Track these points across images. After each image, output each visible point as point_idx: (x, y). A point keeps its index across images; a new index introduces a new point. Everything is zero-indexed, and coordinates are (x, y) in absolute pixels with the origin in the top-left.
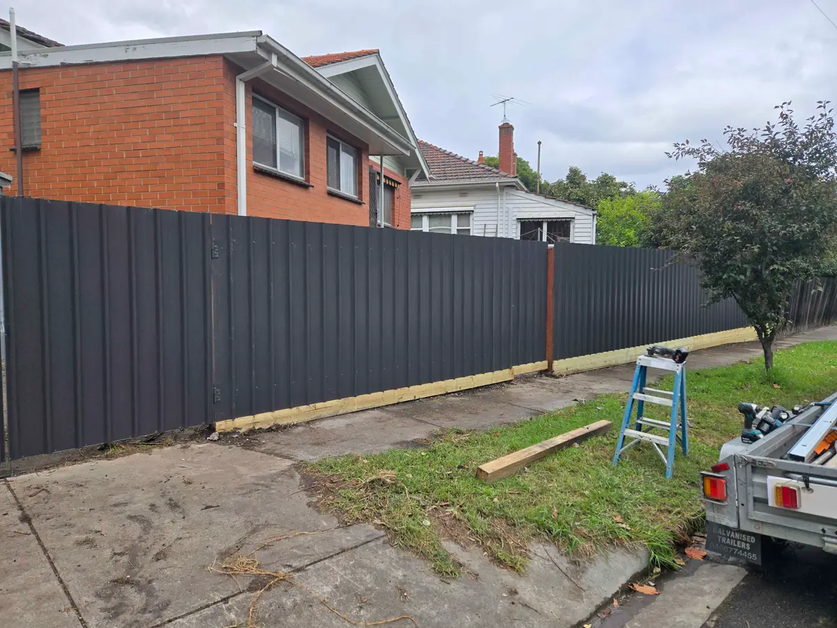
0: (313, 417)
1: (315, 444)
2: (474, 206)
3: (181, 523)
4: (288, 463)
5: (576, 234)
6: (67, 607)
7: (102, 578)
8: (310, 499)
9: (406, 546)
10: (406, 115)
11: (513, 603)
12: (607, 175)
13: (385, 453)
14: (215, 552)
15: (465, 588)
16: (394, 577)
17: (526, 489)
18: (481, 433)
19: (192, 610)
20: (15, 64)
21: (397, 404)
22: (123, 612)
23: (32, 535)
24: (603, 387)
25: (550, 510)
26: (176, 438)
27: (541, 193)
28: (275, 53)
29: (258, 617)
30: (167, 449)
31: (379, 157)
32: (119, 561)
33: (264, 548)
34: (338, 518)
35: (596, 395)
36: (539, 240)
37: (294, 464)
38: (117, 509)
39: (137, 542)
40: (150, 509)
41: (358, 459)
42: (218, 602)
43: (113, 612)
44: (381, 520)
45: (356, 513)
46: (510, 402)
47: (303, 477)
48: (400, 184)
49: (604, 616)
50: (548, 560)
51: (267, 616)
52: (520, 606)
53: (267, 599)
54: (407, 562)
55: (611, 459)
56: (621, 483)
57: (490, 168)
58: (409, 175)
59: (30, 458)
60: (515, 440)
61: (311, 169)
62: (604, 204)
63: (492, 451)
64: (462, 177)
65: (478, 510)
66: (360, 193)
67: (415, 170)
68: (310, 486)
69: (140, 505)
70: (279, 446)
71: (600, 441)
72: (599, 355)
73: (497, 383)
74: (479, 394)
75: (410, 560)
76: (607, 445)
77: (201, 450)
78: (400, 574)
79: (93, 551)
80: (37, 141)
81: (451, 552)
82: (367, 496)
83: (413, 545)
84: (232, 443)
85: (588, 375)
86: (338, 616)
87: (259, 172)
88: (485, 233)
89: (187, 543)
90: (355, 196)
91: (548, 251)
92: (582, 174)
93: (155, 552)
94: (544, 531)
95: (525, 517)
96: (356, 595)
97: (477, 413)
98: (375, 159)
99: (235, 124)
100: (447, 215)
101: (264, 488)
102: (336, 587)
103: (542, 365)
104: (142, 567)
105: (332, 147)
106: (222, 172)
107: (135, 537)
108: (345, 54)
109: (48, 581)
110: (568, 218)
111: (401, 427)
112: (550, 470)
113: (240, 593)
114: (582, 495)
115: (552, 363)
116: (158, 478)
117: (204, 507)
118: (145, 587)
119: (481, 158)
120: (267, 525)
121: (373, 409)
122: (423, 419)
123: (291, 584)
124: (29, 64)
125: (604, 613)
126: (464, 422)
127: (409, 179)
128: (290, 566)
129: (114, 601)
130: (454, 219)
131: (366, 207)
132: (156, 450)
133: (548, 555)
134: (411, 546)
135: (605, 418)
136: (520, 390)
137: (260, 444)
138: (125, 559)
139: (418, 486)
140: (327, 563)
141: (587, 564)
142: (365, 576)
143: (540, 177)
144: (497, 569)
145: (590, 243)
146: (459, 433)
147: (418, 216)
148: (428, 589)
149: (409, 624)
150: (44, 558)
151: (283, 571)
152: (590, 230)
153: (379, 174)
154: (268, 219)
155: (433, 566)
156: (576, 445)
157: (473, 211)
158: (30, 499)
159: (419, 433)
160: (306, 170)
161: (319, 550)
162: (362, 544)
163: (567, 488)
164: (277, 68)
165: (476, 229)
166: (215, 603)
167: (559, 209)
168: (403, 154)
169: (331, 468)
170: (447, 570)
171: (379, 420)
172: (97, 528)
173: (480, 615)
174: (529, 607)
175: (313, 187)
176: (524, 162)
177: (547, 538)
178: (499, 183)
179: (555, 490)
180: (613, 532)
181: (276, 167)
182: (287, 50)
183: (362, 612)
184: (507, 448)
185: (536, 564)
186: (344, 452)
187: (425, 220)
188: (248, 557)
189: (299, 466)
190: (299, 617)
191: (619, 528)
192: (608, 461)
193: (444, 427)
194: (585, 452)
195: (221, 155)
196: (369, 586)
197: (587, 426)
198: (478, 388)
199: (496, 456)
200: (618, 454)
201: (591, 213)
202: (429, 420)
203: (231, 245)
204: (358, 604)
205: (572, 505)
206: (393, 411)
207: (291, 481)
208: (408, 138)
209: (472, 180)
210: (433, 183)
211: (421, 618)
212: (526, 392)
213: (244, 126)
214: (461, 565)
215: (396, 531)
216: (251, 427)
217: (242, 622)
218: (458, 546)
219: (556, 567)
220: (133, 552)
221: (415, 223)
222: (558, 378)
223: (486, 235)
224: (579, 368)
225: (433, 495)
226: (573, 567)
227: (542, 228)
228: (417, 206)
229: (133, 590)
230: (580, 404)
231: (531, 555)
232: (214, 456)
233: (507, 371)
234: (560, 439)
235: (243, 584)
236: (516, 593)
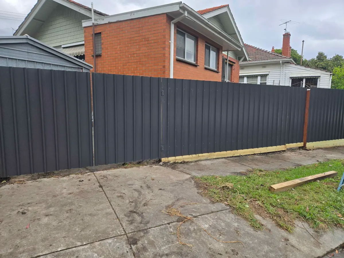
0: (198, 159)
1: (199, 170)
2: (269, 72)
3: (152, 194)
4: (189, 176)
5: (321, 84)
6: (116, 218)
7: (126, 210)
8: (198, 191)
9: (238, 214)
10: (239, 32)
11: (287, 244)
12: (338, 55)
13: (228, 176)
14: (164, 206)
15: (264, 235)
16: (233, 225)
17: (293, 198)
18: (271, 172)
19: (158, 225)
20: (93, 23)
21: (232, 157)
22: (134, 223)
23: (103, 192)
24: (332, 156)
25: (305, 208)
26: (148, 163)
27: (302, 65)
28: (187, 11)
29: (181, 232)
30: (145, 167)
31: (227, 52)
32: (132, 204)
33: (181, 207)
34: (210, 199)
35: (328, 159)
36: (301, 87)
37: (192, 177)
38: (130, 186)
39: (137, 199)
40: (141, 187)
41: (217, 177)
42: (167, 224)
43: (130, 222)
44: (227, 202)
45: (217, 198)
46: (284, 160)
47: (195, 182)
48: (235, 63)
49: (331, 256)
50: (304, 229)
51: (184, 232)
52: (290, 246)
53: (184, 226)
54: (239, 221)
55: (336, 189)
56: (342, 200)
57: (278, 54)
58: (239, 59)
59: (101, 166)
60: (287, 176)
61: (199, 58)
62: (337, 69)
63: (276, 180)
64: (264, 59)
65: (270, 204)
66: (218, 67)
67: (242, 57)
68: (198, 185)
69: (137, 185)
70: (185, 170)
71: (330, 180)
72: (331, 141)
73: (278, 151)
74: (270, 155)
75: (240, 220)
76: (334, 182)
77: (157, 168)
78: (236, 224)
79: (123, 200)
80: (100, 52)
81: (258, 219)
82: (221, 192)
83: (242, 214)
84: (168, 166)
85: (324, 150)
86: (211, 237)
87: (178, 60)
88: (273, 84)
89: (154, 201)
90: (216, 69)
91: (307, 92)
92: (325, 55)
93: (143, 203)
94: (302, 216)
95: (293, 209)
96: (218, 230)
97: (269, 163)
98: (225, 53)
99: (170, 42)
100: (256, 76)
101: (181, 185)
102: (210, 226)
103: (301, 144)
104: (139, 208)
105: (207, 49)
106: (164, 61)
107: (136, 197)
108: (214, 8)
109: (109, 208)
110: (317, 76)
111: (234, 166)
112: (305, 190)
113: (174, 222)
114: (321, 203)
115: (306, 144)
116: (143, 177)
117: (159, 189)
118: (141, 215)
119: (273, 50)
120: (182, 198)
121: (222, 158)
122: (244, 164)
123: (193, 222)
124: (98, 23)
125: (331, 255)
126: (263, 167)
127: (239, 61)
128: (192, 215)
129: (130, 219)
130: (259, 78)
131: (220, 74)
132: (141, 167)
133: (304, 226)
134: (240, 214)
135: (333, 170)
136: (289, 154)
137: (178, 168)
138: (133, 204)
139: (243, 191)
140: (206, 216)
141: (323, 233)
142: (222, 223)
143: (302, 57)
144: (279, 229)
145: (328, 88)
146: (260, 171)
147: (242, 77)
148: (248, 232)
149: (241, 245)
150: (107, 201)
151: (189, 217)
152: (328, 82)
153: (226, 59)
154: (182, 80)
155: (250, 224)
156: (318, 181)
157: (268, 74)
158: (102, 180)
159: (242, 169)
160: (196, 59)
161: (203, 210)
162: (220, 211)
163: (313, 199)
164: (187, 17)
165: (269, 82)
166: (165, 224)
167: (311, 72)
168: (238, 50)
169: (206, 180)
170: (256, 226)
171: (225, 163)
172: (124, 192)
173: (271, 247)
174: (294, 247)
175: (199, 66)
176: (295, 50)
177: (303, 219)
178: (282, 61)
179: (308, 200)
180: (337, 221)
181: (184, 58)
182: (191, 9)
183: (221, 237)
184: (283, 179)
185: (298, 230)
186: (211, 174)
187: (245, 79)
188: (176, 209)
189: (193, 178)
190: (196, 234)
191: (340, 219)
192: (335, 190)
193: (254, 168)
194: (323, 184)
195: (164, 54)
196: (223, 227)
197: (324, 173)
198: (269, 152)
199: (278, 182)
200: (340, 186)
201: (329, 74)
202: (247, 165)
203: (169, 90)
204: (219, 234)
205: (316, 207)
206: (230, 160)
207: (190, 183)
208: (240, 43)
209: (269, 60)
210: (250, 62)
211: (245, 243)
212: (293, 156)
213: (173, 42)
214: (262, 225)
215: (234, 207)
216: (174, 161)
217: (175, 232)
218: (261, 217)
219: (307, 232)
220: (135, 202)
221: (241, 80)
222: (308, 150)
223: (274, 85)
224: (320, 146)
225: (250, 195)
226: (316, 233)
227: (303, 81)
228: (242, 73)
229: (137, 215)
230: (320, 163)
231: (296, 226)
232: (161, 171)
233: (283, 146)
234: (310, 178)
235: (175, 219)
236: (288, 240)
